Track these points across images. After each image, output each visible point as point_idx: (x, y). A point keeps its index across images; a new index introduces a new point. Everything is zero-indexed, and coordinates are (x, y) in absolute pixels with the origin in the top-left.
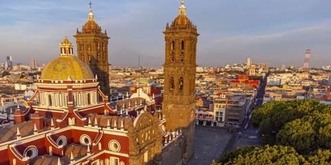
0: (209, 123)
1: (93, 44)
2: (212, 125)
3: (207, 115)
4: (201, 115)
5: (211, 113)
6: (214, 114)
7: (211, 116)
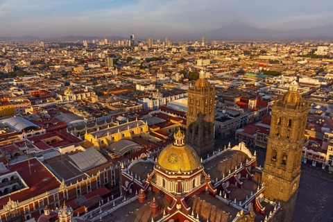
0: (319, 165)
1: (202, 102)
2: (323, 168)
3: (318, 156)
4: (310, 154)
5: (323, 155)
6: (327, 157)
7: (322, 158)
